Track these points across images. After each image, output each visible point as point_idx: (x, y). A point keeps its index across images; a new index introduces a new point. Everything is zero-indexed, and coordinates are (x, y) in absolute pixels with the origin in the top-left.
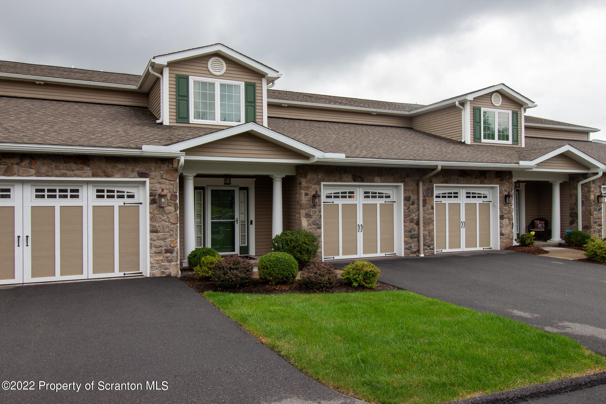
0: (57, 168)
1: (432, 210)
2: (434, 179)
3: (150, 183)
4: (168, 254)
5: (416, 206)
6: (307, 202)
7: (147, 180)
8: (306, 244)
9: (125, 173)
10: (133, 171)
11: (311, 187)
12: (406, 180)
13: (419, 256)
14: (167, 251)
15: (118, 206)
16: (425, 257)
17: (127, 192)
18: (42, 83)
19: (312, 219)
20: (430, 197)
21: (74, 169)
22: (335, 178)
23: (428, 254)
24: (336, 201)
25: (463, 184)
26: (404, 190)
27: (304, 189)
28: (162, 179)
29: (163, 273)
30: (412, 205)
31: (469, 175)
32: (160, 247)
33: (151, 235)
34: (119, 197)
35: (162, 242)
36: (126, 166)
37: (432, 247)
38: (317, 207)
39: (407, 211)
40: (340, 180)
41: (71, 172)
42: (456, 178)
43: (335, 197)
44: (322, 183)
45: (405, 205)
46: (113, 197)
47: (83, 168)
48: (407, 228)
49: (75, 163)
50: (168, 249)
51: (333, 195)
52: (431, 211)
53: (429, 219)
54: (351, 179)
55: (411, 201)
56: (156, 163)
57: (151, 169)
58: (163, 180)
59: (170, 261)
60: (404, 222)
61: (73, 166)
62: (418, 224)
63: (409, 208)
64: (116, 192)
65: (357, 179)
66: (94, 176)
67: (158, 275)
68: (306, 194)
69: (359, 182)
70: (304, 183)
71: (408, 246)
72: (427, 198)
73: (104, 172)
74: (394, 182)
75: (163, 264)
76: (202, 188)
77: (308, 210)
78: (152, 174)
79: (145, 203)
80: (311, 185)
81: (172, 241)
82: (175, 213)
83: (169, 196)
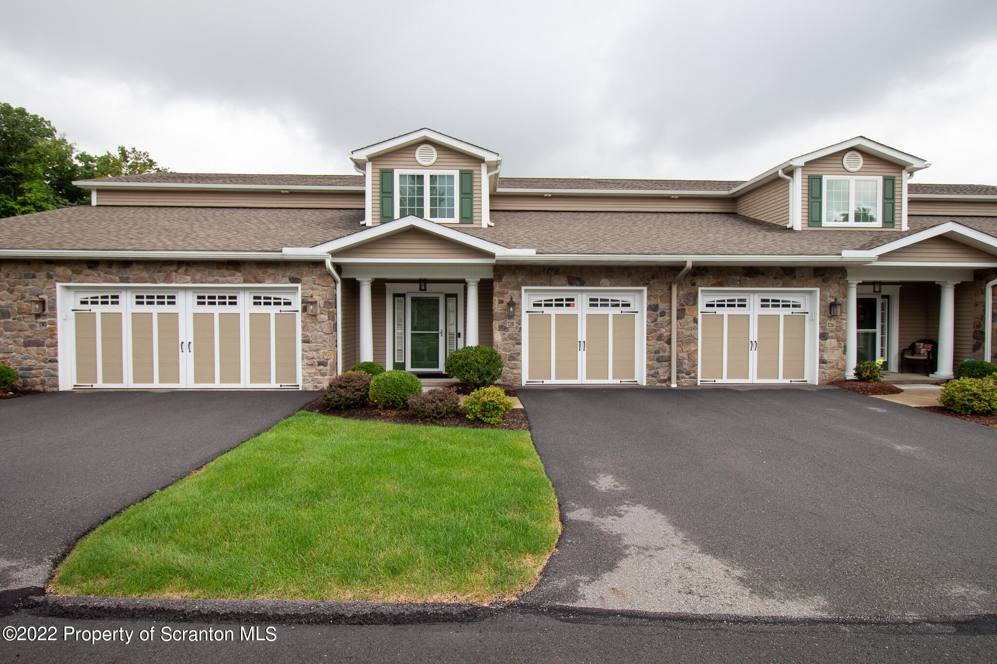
0: (210, 274)
1: (695, 324)
2: (699, 281)
3: (302, 289)
4: (322, 367)
5: (667, 318)
6: (502, 311)
7: (299, 285)
9: (275, 278)
10: (283, 276)
11: (507, 293)
12: (652, 282)
13: (670, 386)
14: (320, 364)
15: (274, 314)
16: (680, 388)
17: (284, 299)
18: (287, 192)
19: (508, 333)
20: (692, 305)
21: (226, 275)
22: (542, 281)
23: (687, 384)
24: (547, 310)
25: (751, 287)
26: (648, 297)
27: (498, 295)
28: (314, 284)
29: (316, 387)
30: (661, 316)
31: (763, 274)
32: (313, 358)
33: (302, 346)
34: (275, 304)
35: (314, 353)
36: (278, 271)
37: (693, 375)
38: (515, 317)
39: (652, 324)
40: (548, 283)
41: (223, 278)
42: (739, 278)
43: (546, 305)
44: (523, 288)
45: (649, 316)
46: (269, 304)
47: (235, 274)
48: (651, 348)
49: (227, 269)
50: (321, 361)
51: (543, 303)
52: (692, 325)
53: (689, 336)
54: (564, 282)
55: (659, 311)
56: (309, 267)
57: (302, 274)
58: (316, 285)
59: (323, 375)
60: (647, 340)
61: (225, 272)
62: (669, 342)
63: (656, 320)
64: (272, 298)
65: (573, 282)
66: (245, 282)
67: (311, 389)
68: (501, 302)
69: (577, 286)
70: (499, 287)
71: (652, 372)
72: (686, 307)
73: (255, 278)
74: (632, 285)
75: (316, 377)
76: (403, 295)
77: (503, 321)
78: (304, 279)
79: (298, 311)
80: (506, 290)
81: (325, 353)
82: (328, 322)
83: (321, 303)
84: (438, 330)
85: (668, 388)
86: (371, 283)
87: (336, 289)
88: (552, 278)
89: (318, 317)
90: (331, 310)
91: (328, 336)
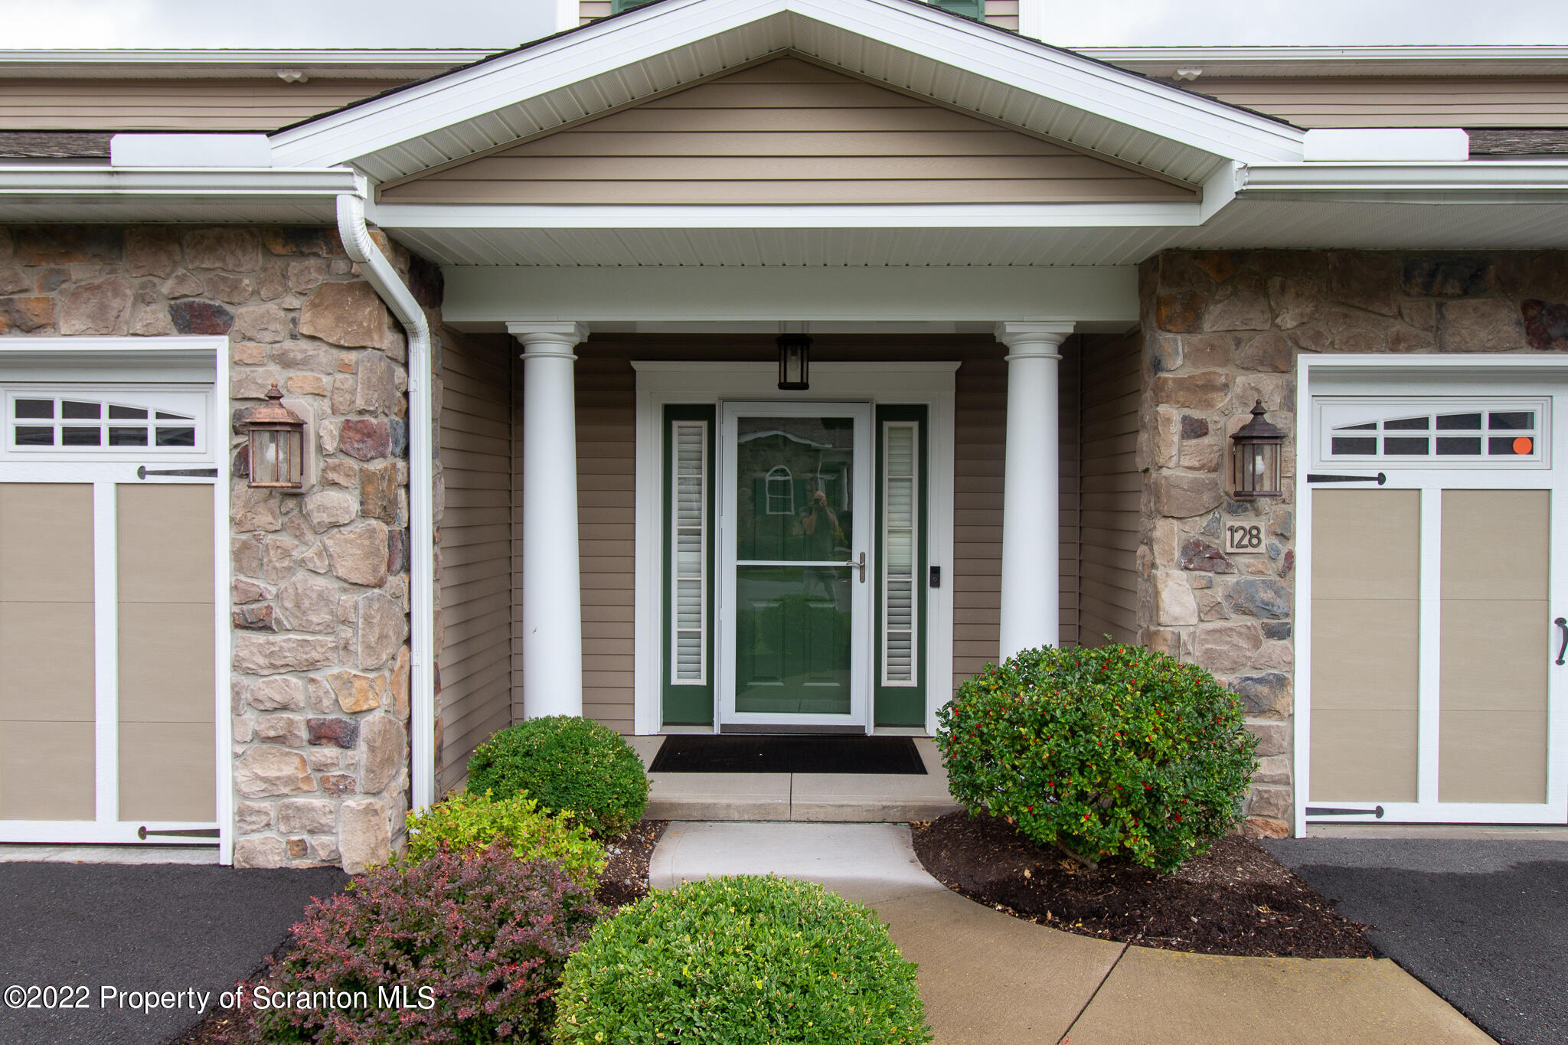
3: (235, 363)
4: (328, 752)
6: (1200, 475)
7: (220, 344)
8: (1143, 749)
9: (103, 308)
10: (143, 299)
11: (1226, 386)
14: (320, 734)
15: (112, 488)
17: (159, 416)
19: (1231, 580)
22: (1397, 327)
24: (1402, 471)
27: (1181, 395)
28: (293, 337)
29: (301, 848)
33: (235, 646)
34: (118, 437)
35: (293, 680)
36: (113, 271)
38: (1264, 503)
40: (1430, 336)
43: (1394, 447)
44: (1305, 362)
46: (90, 437)
50: (323, 724)
51: (1381, 434)
54: (1509, 331)
56: (267, 252)
57: (235, 287)
58: (304, 344)
59: (339, 788)
64: (105, 411)
67: (273, 860)
68: (1195, 429)
70: (1179, 362)
75: (300, 801)
76: (706, 413)
77: (1204, 522)
78: (246, 313)
79: (213, 472)
80: (1221, 373)
81: (346, 682)
82: (360, 526)
83: (324, 429)
84: (848, 556)
86: (578, 350)
87: (406, 365)
88: (1451, 315)
89: (312, 503)
90: (377, 465)
91: (360, 597)
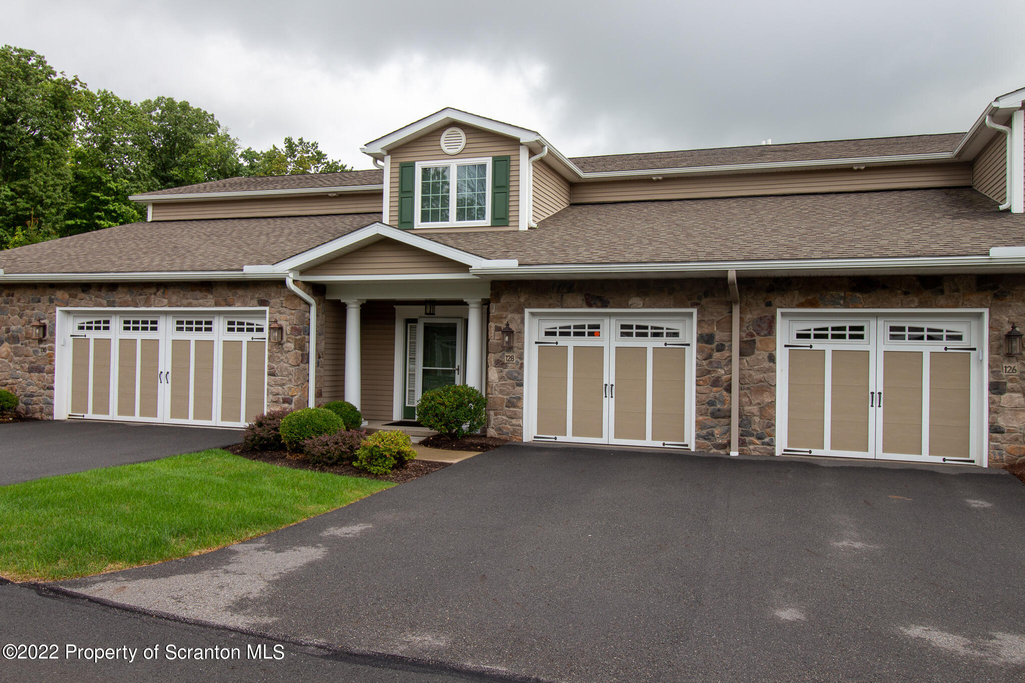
0: (184, 297)
1: (771, 364)
2: (777, 300)
3: (270, 313)
4: (286, 405)
5: (726, 354)
6: (500, 341)
7: (267, 309)
9: (244, 301)
10: (252, 298)
11: (506, 317)
12: (704, 301)
13: (729, 454)
14: (285, 401)
15: (246, 342)
16: (742, 457)
17: (257, 325)
19: (507, 370)
20: (765, 335)
21: (198, 297)
22: (551, 301)
23: (757, 453)
24: (562, 341)
25: (863, 307)
26: (699, 322)
27: (495, 320)
28: (282, 307)
30: (718, 351)
31: (884, 287)
32: (278, 394)
33: (268, 379)
34: (248, 330)
35: (280, 388)
36: (246, 292)
37: (767, 440)
38: (515, 349)
39: (705, 363)
40: (559, 304)
41: (196, 301)
42: (843, 294)
43: (562, 334)
44: (527, 311)
45: (699, 351)
46: (242, 330)
47: (207, 296)
48: (703, 397)
49: (201, 291)
50: (285, 398)
51: (558, 330)
52: (767, 364)
53: (761, 381)
54: (580, 302)
55: (716, 344)
56: (277, 287)
57: (270, 296)
58: (284, 309)
60: (697, 385)
61: (198, 294)
62: (729, 389)
63: (710, 356)
64: (246, 324)
65: (592, 302)
66: (216, 305)
68: (498, 329)
69: (598, 307)
70: (494, 311)
71: (705, 432)
72: (757, 338)
73: (225, 300)
74: (675, 306)
76: (415, 321)
77: (500, 354)
78: (272, 301)
79: (265, 339)
80: (504, 314)
81: (290, 388)
82: (294, 351)
83: (287, 329)
84: (454, 366)
85: (728, 456)
86: (361, 306)
87: (309, 312)
88: (565, 297)
89: (285, 346)
90: (299, 337)
91: (293, 369)
